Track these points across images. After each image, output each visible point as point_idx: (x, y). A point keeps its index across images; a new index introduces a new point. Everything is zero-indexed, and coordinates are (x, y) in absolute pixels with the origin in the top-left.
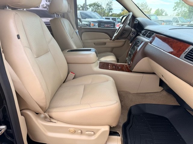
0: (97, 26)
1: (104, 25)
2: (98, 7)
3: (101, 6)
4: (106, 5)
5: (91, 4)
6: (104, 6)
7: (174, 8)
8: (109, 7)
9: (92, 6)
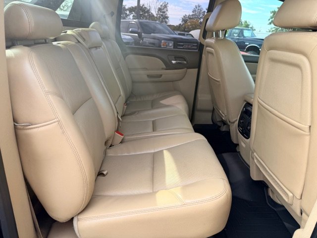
0: (172, 47)
1: (182, 45)
2: (145, 13)
3: (148, 11)
4: (157, 10)
5: (132, 7)
6: (154, 12)
7: (269, 20)
8: (161, 13)
9: (134, 11)
